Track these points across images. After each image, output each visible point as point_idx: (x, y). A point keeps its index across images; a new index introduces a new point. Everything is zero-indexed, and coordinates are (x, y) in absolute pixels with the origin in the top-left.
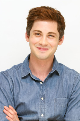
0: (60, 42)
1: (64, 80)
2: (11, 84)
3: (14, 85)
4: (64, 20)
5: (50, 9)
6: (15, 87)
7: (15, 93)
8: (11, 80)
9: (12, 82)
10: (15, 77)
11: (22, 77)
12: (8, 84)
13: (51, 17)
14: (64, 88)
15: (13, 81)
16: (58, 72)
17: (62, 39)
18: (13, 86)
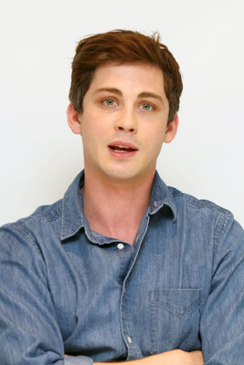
17: (173, 124)
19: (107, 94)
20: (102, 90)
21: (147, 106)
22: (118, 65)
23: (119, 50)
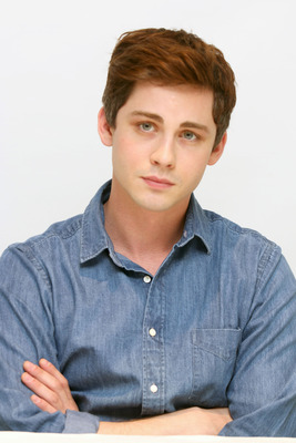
2: (45, 287)
3: (55, 290)
4: (233, 80)
6: (59, 296)
7: (57, 316)
8: (43, 272)
9: (49, 278)
10: (58, 263)
11: (82, 261)
12: (36, 288)
14: (225, 293)
15: (52, 276)
16: (204, 240)
18: (50, 294)
21: (190, 134)
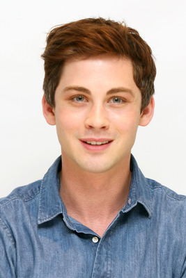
0: (145, 117)
1: (161, 229)
2: (9, 244)
3: (18, 247)
4: (150, 53)
5: (109, 23)
6: (22, 252)
7: (20, 269)
8: (7, 231)
9: (13, 236)
10: (21, 223)
11: (39, 222)
13: (111, 45)
14: (161, 252)
15: (16, 234)
17: (149, 106)
18: (14, 250)
19: (75, 92)
20: (70, 89)
21: (117, 100)
22: (84, 59)
23: (84, 43)
